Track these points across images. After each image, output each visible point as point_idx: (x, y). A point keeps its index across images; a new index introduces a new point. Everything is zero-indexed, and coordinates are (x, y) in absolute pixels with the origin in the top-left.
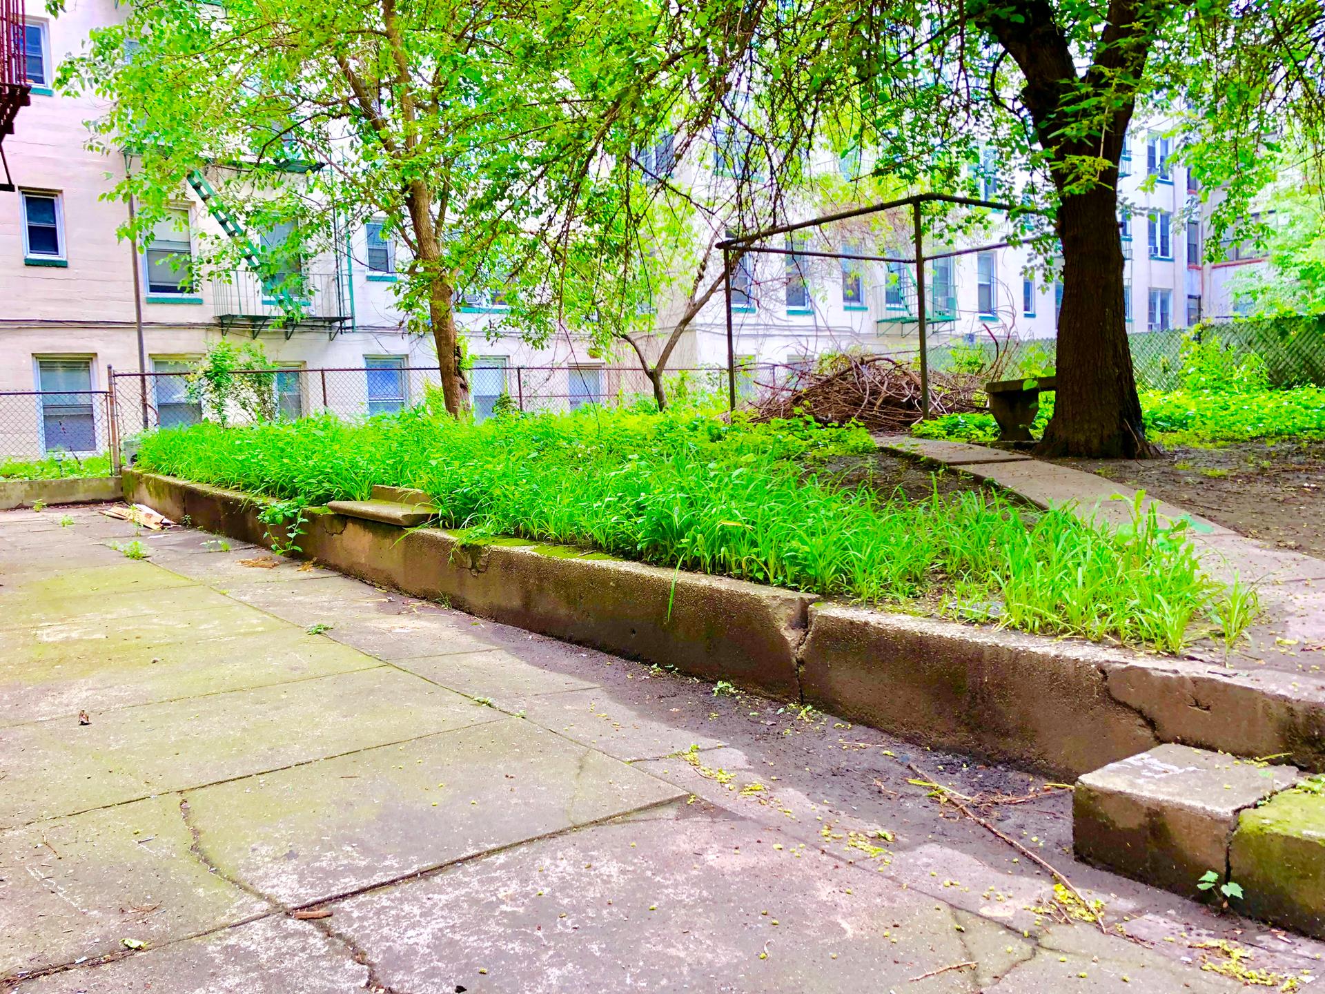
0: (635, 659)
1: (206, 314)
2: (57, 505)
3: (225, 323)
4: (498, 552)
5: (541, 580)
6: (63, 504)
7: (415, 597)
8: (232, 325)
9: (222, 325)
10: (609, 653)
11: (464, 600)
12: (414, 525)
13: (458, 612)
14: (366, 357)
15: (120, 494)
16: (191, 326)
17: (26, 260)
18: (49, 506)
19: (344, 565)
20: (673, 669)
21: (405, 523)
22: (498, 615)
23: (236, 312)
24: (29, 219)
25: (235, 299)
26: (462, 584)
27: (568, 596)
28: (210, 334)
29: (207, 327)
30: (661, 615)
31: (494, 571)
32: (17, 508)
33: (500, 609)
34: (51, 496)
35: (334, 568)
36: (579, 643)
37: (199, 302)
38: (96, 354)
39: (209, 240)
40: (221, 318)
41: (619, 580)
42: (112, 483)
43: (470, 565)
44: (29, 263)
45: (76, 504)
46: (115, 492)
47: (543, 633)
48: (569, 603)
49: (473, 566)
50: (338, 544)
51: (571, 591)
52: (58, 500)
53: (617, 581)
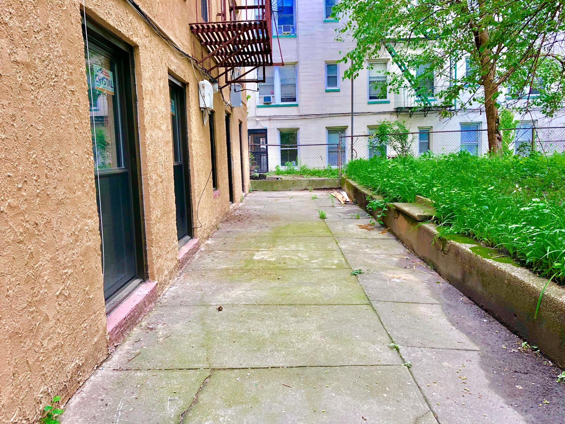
0: (515, 333)
1: (391, 107)
2: (317, 189)
3: (398, 111)
4: (454, 246)
5: (471, 267)
6: (319, 189)
7: (420, 258)
8: (401, 111)
9: (397, 112)
10: (502, 323)
11: (438, 267)
12: (422, 221)
13: (434, 273)
14: (461, 124)
15: (340, 186)
16: (384, 113)
17: (326, 90)
18: (314, 189)
19: (397, 234)
20: (536, 350)
21: (419, 219)
22: (450, 280)
23: (402, 106)
24: (328, 73)
25: (403, 100)
26: (437, 258)
27: (483, 281)
28: (392, 116)
29: (391, 113)
30: (532, 312)
31: (451, 255)
32: (305, 190)
33: (452, 277)
34: (316, 186)
35: (394, 234)
36: (486, 311)
37: (388, 102)
38: (348, 126)
39: (391, 75)
40: (397, 108)
41: (510, 280)
42: (337, 181)
43: (441, 249)
44: (327, 91)
45: (324, 189)
46: (338, 185)
47: (470, 298)
48: (483, 285)
49: (443, 250)
50: (396, 223)
51: (485, 279)
52: (318, 187)
53: (509, 281)
